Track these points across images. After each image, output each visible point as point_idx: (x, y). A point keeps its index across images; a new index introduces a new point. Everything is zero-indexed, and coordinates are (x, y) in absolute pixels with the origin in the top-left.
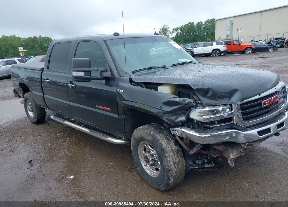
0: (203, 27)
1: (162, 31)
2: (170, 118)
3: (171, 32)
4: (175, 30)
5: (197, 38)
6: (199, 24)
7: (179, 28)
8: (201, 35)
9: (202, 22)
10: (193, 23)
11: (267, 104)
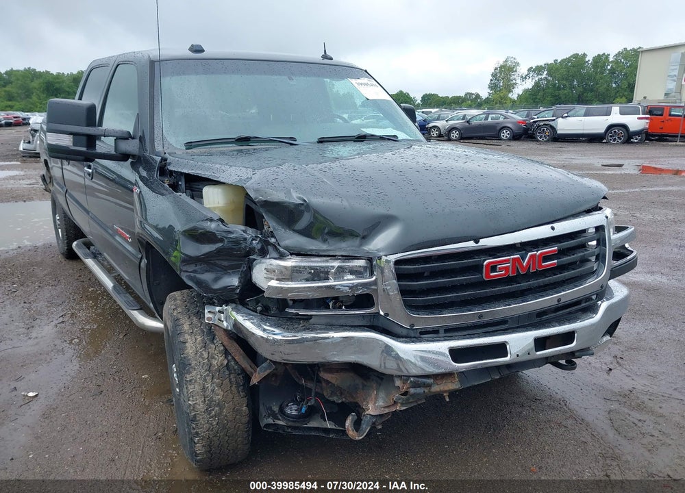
0: (609, 67)
1: (500, 72)
2: (198, 276)
3: (522, 77)
4: (534, 71)
5: (590, 94)
6: (600, 60)
7: (544, 68)
8: (602, 89)
9: (609, 55)
10: (585, 55)
11: (501, 269)
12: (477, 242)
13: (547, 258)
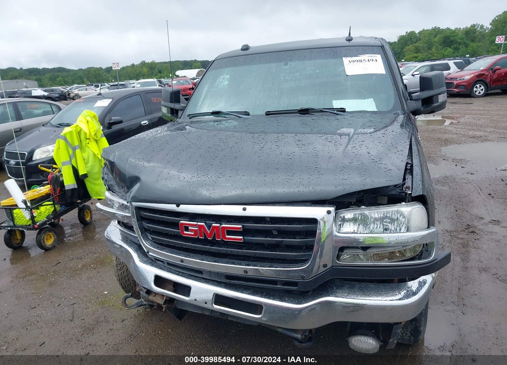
11: (192, 230)
12: (178, 206)
13: (231, 232)
